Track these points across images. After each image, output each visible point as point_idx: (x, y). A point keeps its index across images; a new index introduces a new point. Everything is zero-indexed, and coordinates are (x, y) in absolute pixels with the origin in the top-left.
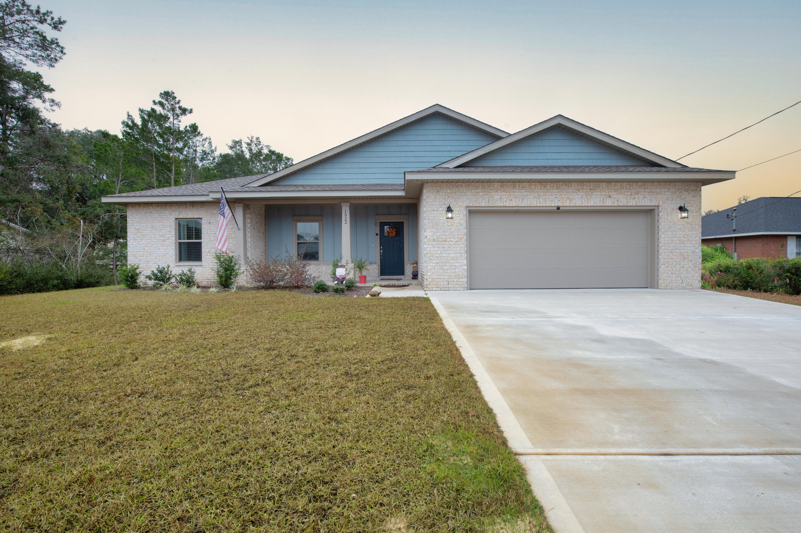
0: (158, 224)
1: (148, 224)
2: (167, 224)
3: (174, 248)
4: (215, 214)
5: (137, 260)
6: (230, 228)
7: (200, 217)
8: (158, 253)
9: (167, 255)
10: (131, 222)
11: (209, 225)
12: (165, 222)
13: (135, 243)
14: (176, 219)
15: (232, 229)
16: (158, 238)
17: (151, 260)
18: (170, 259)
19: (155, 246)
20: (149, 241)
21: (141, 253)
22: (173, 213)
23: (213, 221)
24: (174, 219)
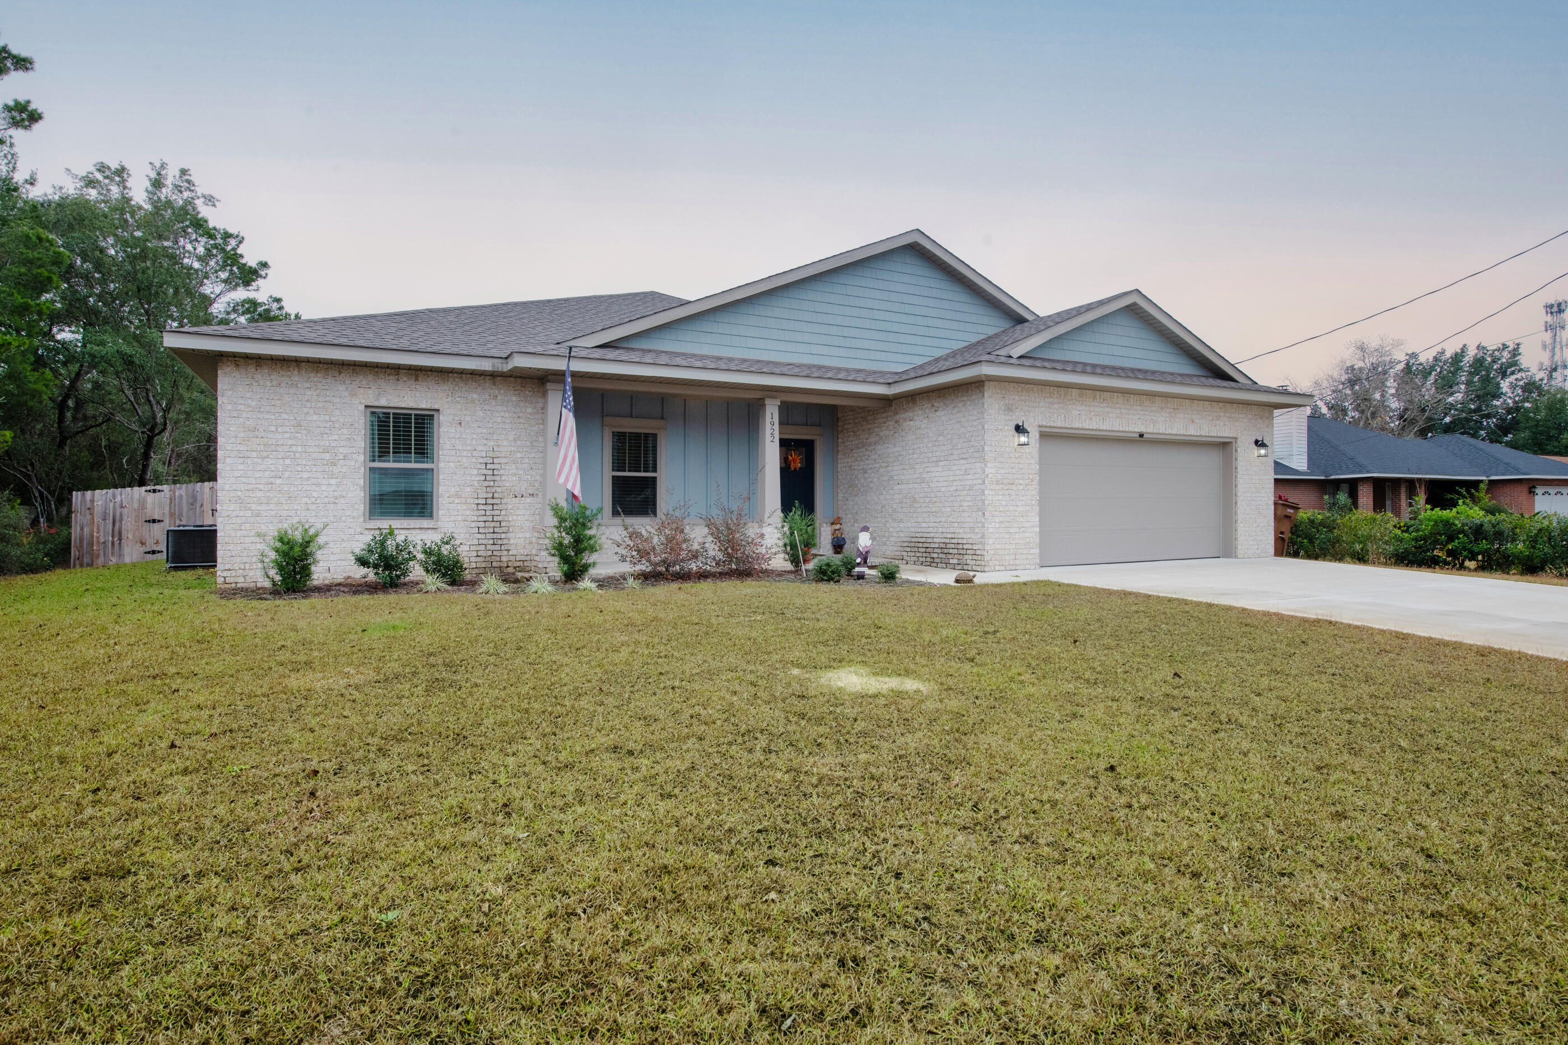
0: (315, 417)
1: (284, 416)
2: (342, 420)
3: (362, 482)
4: (473, 402)
5: (249, 513)
6: (511, 438)
7: (436, 407)
8: (315, 494)
9: (342, 501)
10: (230, 407)
11: (459, 428)
12: (337, 412)
13: (241, 467)
14: (366, 406)
15: (515, 440)
16: (315, 456)
17: (292, 513)
18: (348, 513)
19: (305, 475)
20: (288, 462)
21: (259, 494)
22: (362, 390)
23: (468, 418)
24: (362, 408)
